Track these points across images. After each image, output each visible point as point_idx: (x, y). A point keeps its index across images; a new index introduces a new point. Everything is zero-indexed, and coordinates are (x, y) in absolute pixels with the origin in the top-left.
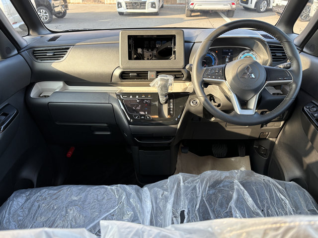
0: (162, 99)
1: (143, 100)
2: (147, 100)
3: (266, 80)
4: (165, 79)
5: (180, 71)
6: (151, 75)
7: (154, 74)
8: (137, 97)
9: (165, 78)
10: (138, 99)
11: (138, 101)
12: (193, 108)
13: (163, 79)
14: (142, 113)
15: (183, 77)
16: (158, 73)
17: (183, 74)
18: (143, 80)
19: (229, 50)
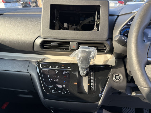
0: (83, 72)
1: (63, 71)
2: (66, 71)
5: (103, 44)
6: (72, 45)
7: (75, 45)
8: (57, 67)
9: (88, 50)
10: (57, 70)
11: (57, 72)
12: (116, 84)
13: (85, 51)
14: (60, 86)
15: (105, 50)
16: (80, 44)
17: (105, 47)
18: (64, 50)
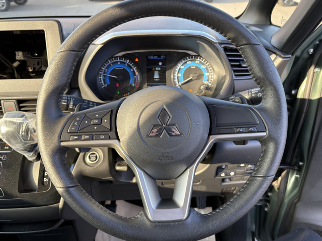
2: (1, 154)
3: (210, 134)
4: (14, 123)
7: (13, 104)
12: (91, 168)
13: (11, 122)
19: (159, 56)
